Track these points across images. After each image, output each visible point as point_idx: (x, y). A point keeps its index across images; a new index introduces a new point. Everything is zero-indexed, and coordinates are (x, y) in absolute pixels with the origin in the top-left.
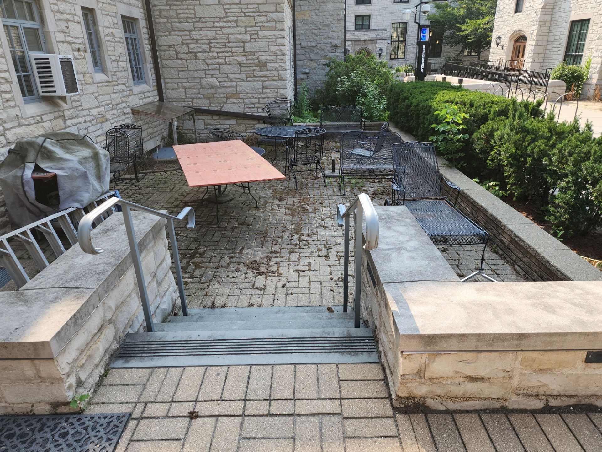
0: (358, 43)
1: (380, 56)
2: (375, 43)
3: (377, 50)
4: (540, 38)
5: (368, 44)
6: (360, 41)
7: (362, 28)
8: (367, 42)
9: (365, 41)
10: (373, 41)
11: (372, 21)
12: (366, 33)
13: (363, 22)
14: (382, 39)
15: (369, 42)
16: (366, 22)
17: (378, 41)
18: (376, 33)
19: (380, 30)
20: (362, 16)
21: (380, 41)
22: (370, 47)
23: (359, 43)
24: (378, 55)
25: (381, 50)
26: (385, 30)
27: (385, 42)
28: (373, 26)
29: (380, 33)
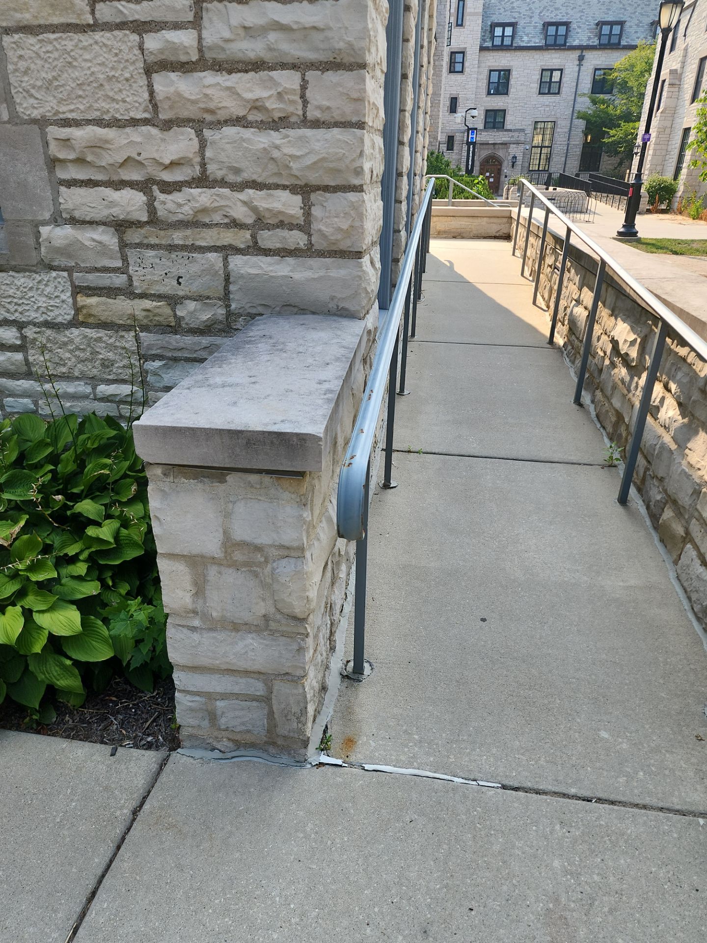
0: (484, 146)
1: (513, 166)
2: (508, 148)
3: (510, 158)
4: (658, 147)
5: (499, 148)
6: (488, 144)
7: (494, 127)
8: (497, 146)
9: (494, 144)
10: (505, 144)
11: (509, 118)
12: (497, 134)
13: (495, 119)
14: (517, 143)
15: (500, 146)
16: (499, 119)
17: (511, 146)
18: (511, 134)
19: (515, 131)
20: (496, 111)
21: (515, 146)
22: (501, 153)
23: (487, 147)
24: (511, 164)
25: (515, 157)
26: (523, 130)
27: (521, 147)
28: (508, 126)
29: (516, 134)
